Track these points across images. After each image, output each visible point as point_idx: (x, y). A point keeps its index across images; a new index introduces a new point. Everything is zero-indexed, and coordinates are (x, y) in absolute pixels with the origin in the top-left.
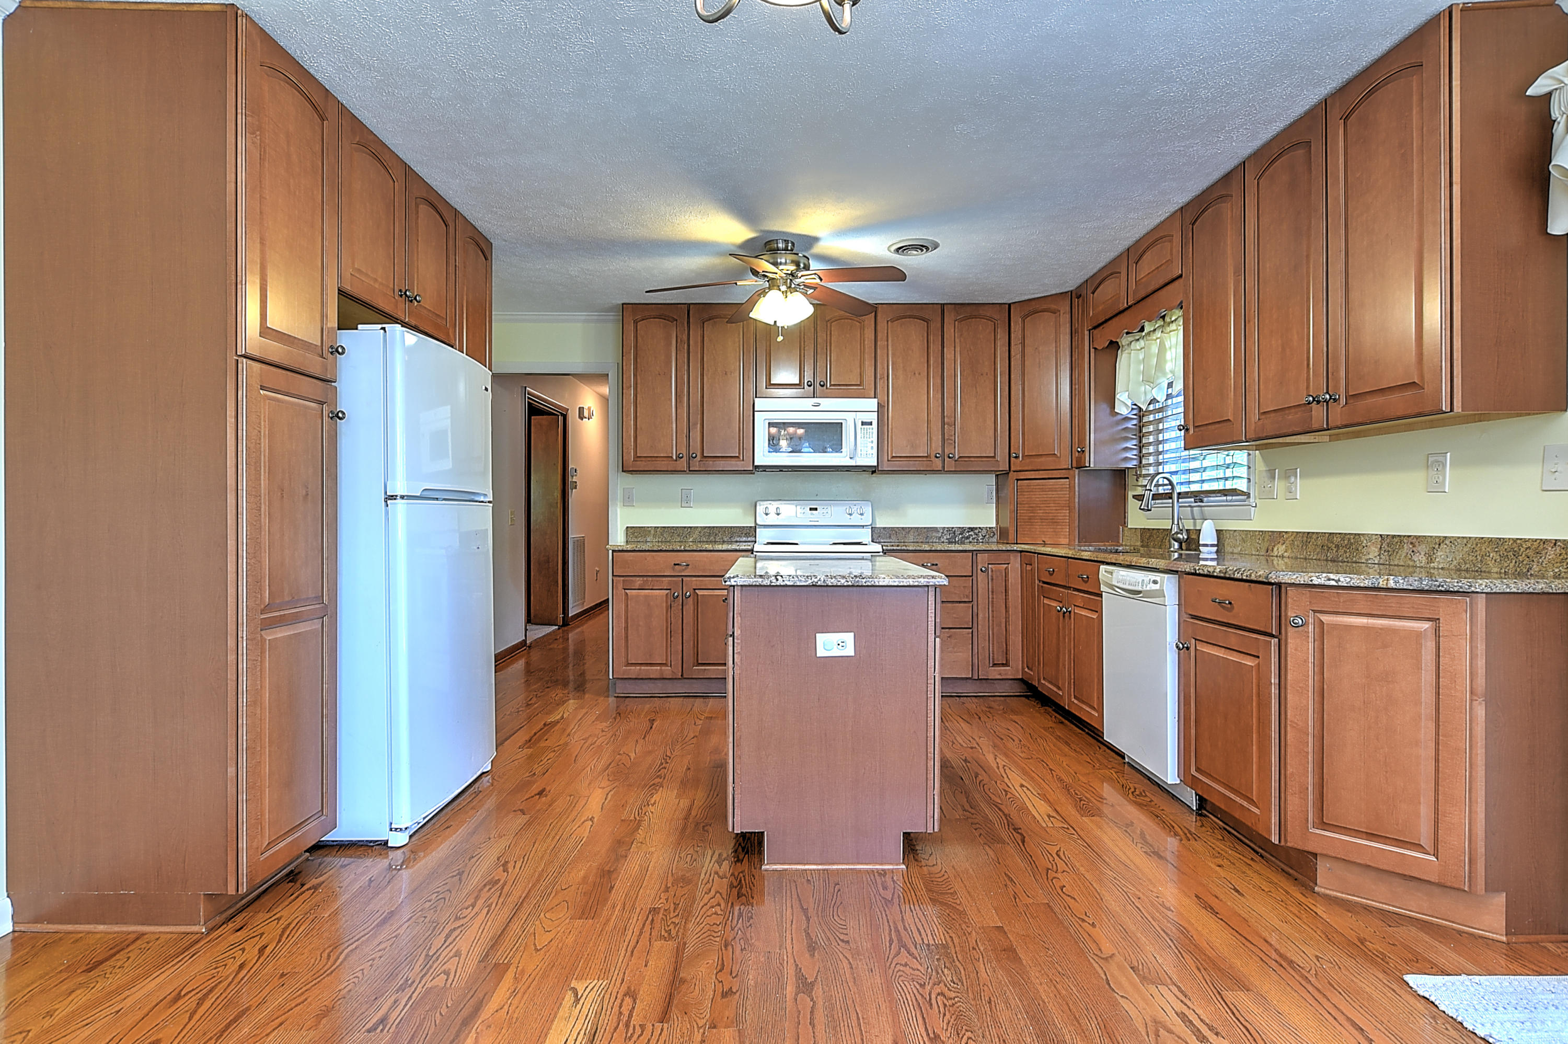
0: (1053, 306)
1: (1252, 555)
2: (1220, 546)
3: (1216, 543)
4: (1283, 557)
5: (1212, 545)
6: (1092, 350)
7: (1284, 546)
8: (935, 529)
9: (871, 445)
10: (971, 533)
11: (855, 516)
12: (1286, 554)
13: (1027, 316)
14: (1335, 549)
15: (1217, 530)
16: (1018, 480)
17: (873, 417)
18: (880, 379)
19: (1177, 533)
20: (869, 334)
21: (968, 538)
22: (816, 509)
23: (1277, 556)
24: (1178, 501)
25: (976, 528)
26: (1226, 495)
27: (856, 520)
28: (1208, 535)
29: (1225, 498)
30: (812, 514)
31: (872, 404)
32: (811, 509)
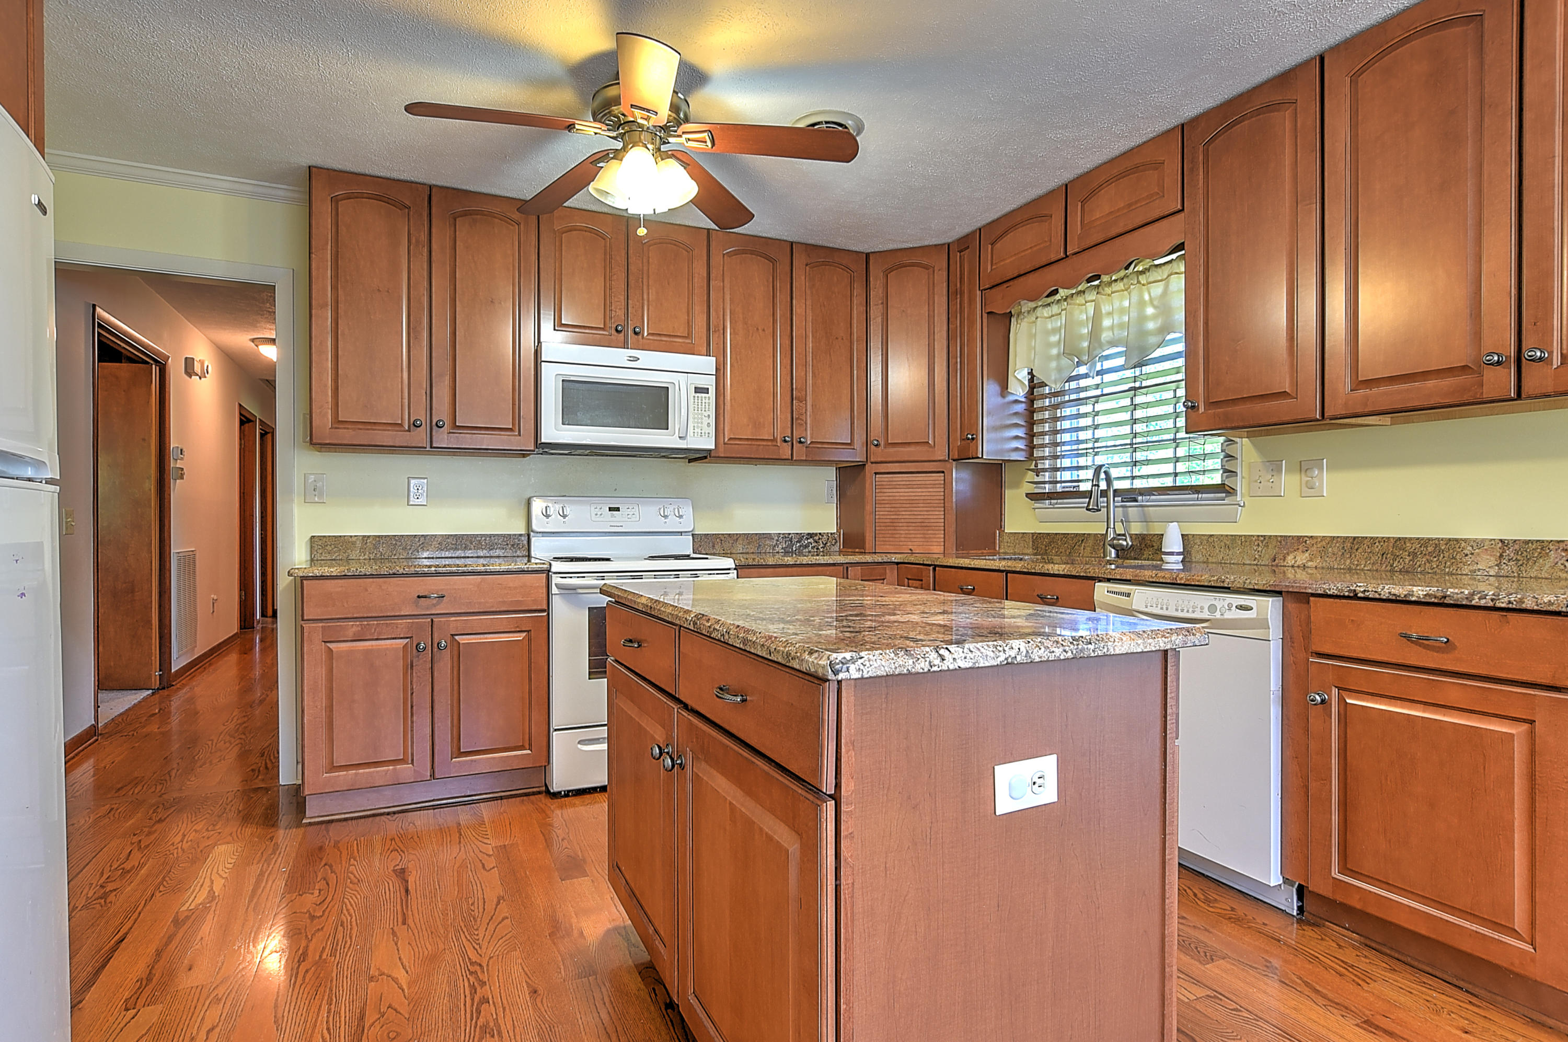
0: (925, 261)
1: (1244, 564)
2: (1186, 554)
3: (1182, 550)
4: (1305, 567)
5: (1178, 554)
6: (985, 315)
7: (1307, 554)
8: (768, 536)
9: (706, 421)
10: (811, 540)
11: (672, 518)
12: (1310, 564)
13: (891, 270)
14: (1408, 558)
15: (1182, 535)
16: (876, 473)
17: (709, 382)
18: (715, 331)
19: (1114, 539)
20: (700, 269)
21: (806, 546)
22: (618, 509)
23: (1293, 566)
24: (1114, 500)
25: (816, 534)
26: (1198, 492)
27: (672, 524)
28: (1173, 543)
29: (1196, 496)
30: (613, 516)
31: (708, 363)
32: (610, 509)
